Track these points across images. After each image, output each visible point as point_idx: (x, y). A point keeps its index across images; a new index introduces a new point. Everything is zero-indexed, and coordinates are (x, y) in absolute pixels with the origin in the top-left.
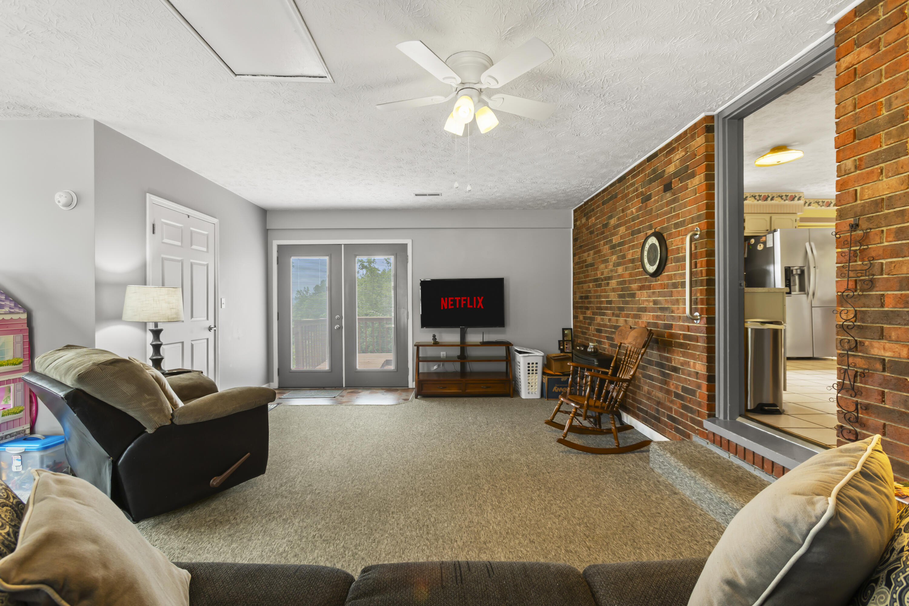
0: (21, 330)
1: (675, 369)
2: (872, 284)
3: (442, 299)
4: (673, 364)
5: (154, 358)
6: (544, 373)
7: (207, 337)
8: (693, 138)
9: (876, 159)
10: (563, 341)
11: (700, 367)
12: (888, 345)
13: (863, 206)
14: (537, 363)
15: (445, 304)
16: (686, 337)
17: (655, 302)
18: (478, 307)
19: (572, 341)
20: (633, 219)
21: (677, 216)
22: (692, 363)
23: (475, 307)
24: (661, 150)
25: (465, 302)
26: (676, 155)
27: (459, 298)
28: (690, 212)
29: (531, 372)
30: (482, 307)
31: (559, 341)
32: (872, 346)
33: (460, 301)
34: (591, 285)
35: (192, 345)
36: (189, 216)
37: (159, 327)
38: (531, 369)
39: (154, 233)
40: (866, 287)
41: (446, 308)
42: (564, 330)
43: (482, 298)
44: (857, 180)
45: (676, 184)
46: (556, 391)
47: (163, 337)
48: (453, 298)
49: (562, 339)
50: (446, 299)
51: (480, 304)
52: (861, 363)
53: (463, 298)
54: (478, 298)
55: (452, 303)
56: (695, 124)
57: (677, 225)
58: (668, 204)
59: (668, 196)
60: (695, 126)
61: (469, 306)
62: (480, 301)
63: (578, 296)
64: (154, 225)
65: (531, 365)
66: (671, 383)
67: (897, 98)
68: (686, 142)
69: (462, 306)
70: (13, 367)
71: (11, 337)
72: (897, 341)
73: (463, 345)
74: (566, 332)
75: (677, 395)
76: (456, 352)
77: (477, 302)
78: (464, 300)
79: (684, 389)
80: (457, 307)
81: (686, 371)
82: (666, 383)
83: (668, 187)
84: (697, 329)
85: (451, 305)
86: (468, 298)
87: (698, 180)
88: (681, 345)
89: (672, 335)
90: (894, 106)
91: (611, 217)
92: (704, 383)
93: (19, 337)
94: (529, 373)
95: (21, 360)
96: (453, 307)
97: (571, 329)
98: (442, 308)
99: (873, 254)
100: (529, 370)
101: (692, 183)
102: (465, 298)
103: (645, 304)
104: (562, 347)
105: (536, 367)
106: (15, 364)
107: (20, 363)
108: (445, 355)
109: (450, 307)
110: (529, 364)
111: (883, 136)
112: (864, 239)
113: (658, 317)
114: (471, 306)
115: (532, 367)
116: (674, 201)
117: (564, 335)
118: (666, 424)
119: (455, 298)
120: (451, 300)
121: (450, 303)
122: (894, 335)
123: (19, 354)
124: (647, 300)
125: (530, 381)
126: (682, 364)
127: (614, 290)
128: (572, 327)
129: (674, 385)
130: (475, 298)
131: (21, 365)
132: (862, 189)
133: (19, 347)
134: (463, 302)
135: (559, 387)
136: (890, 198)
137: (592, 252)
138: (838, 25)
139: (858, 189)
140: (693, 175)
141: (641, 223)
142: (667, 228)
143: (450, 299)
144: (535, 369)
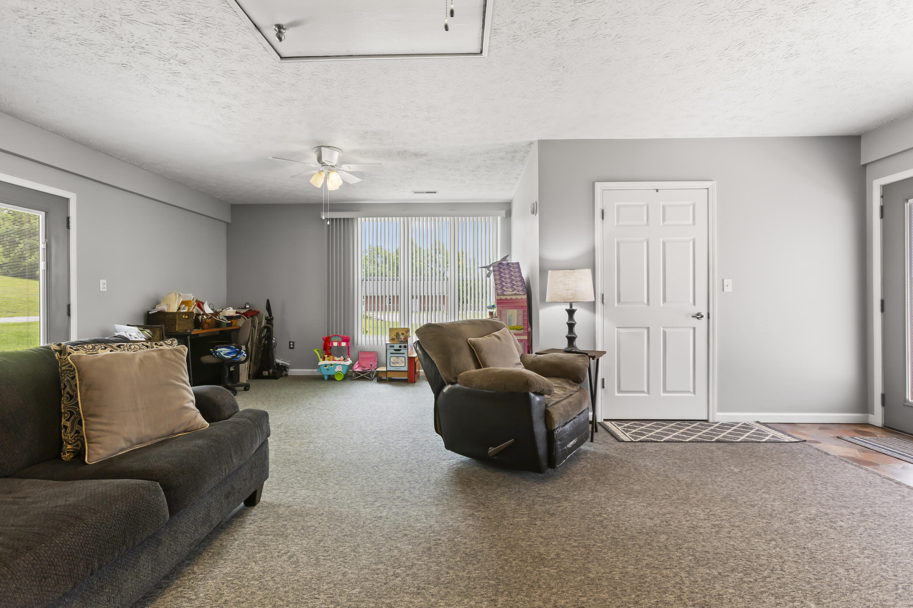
0: (522, 306)
5: (569, 336)
7: (694, 326)
35: (665, 333)
36: (657, 191)
37: (574, 308)
39: (603, 218)
47: (576, 316)
64: (603, 211)
70: (517, 331)
71: (516, 310)
93: (521, 311)
95: (522, 327)
106: (518, 330)
107: (521, 329)
123: (521, 323)
131: (522, 331)
133: (521, 318)
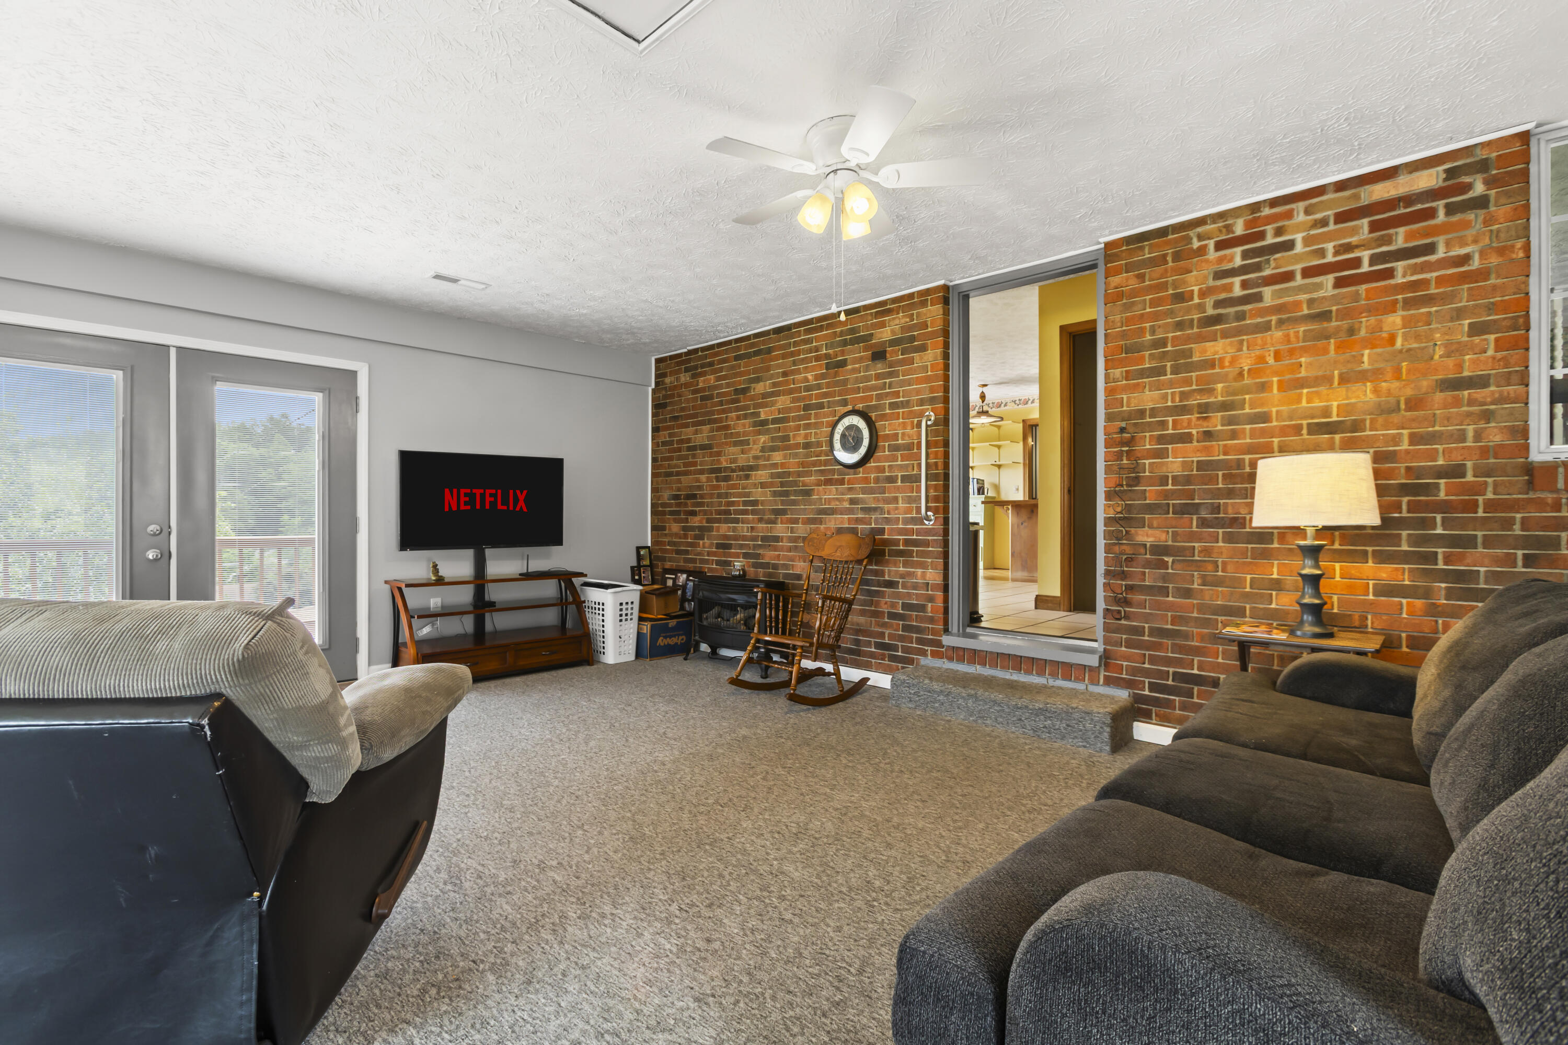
1: (891, 584)
2: (1137, 481)
3: (447, 491)
4: (887, 578)
6: (641, 619)
8: (923, 304)
9: (1142, 373)
10: (639, 566)
11: (933, 576)
12: (1150, 532)
13: (1130, 412)
14: (632, 603)
15: (452, 500)
16: (907, 542)
17: (852, 502)
18: (518, 509)
19: (651, 566)
20: (808, 389)
21: (897, 394)
22: (919, 574)
23: (511, 508)
24: (866, 308)
25: (492, 499)
26: (894, 319)
27: (482, 491)
28: (918, 392)
29: (624, 618)
30: (525, 510)
31: (632, 568)
32: (1137, 534)
33: (483, 496)
34: (703, 478)
38: (624, 612)
40: (1131, 483)
41: (454, 508)
42: (638, 549)
43: (525, 492)
44: (1125, 389)
45: (894, 355)
46: (662, 644)
48: (469, 491)
49: (635, 564)
50: (455, 491)
51: (521, 504)
52: (1128, 550)
53: (488, 492)
54: (518, 492)
55: (467, 499)
56: (928, 290)
57: (893, 406)
58: (878, 377)
59: (880, 368)
60: (928, 292)
61: (500, 507)
62: (521, 497)
63: (666, 495)
65: (624, 607)
66: (883, 603)
67: (1159, 327)
68: (912, 306)
69: (487, 507)
72: (1158, 528)
73: (480, 580)
74: (642, 552)
75: (893, 616)
76: (465, 596)
77: (516, 500)
78: (491, 495)
79: (906, 606)
80: (478, 507)
81: (909, 584)
82: (871, 603)
83: (879, 355)
84: (929, 532)
85: (466, 503)
86: (499, 492)
87: (932, 355)
88: (901, 553)
89: (886, 542)
90: (1157, 333)
91: (758, 380)
92: (940, 594)
94: (621, 621)
96: (468, 507)
97: (648, 547)
98: (447, 509)
99: (1139, 455)
100: (621, 615)
101: (921, 358)
102: (493, 491)
103: (833, 503)
104: (637, 577)
105: (632, 609)
108: (439, 604)
109: (463, 507)
110: (621, 604)
111: (1147, 356)
112: (1130, 442)
113: (858, 521)
114: (505, 508)
115: (627, 609)
116: (891, 374)
117: (639, 558)
118: (872, 655)
119: (474, 491)
120: (466, 495)
121: (463, 499)
122: (1155, 524)
124: (837, 499)
125: (622, 634)
126: (902, 576)
127: (763, 485)
128: (649, 545)
129: (888, 602)
130: (511, 492)
132: (1128, 398)
134: (488, 499)
135: (665, 637)
136: (1152, 409)
137: (706, 428)
138: (1108, 245)
139: (1125, 397)
140: (923, 348)
141: (825, 395)
142: (876, 408)
143: (463, 491)
144: (629, 612)
